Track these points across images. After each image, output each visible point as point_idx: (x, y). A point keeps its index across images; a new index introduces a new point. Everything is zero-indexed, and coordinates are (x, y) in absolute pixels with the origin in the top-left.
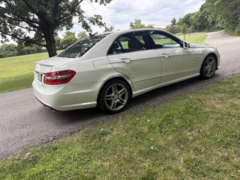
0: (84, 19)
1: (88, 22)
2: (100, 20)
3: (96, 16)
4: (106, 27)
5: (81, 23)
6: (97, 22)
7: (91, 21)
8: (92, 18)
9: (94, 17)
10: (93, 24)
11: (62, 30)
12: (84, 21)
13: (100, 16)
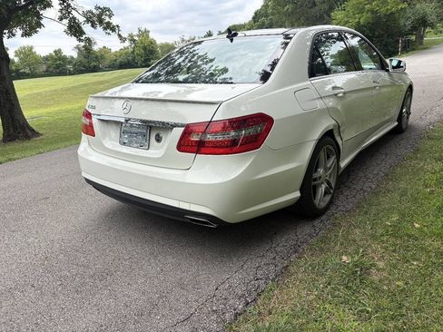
0: (73, 12)
1: (81, 19)
2: (107, 19)
3: (99, 8)
4: (119, 35)
5: (66, 21)
6: (101, 22)
7: (88, 20)
8: (90, 12)
9: (94, 11)
10: (93, 26)
11: (14, 35)
12: (74, 18)
13: (109, 10)
